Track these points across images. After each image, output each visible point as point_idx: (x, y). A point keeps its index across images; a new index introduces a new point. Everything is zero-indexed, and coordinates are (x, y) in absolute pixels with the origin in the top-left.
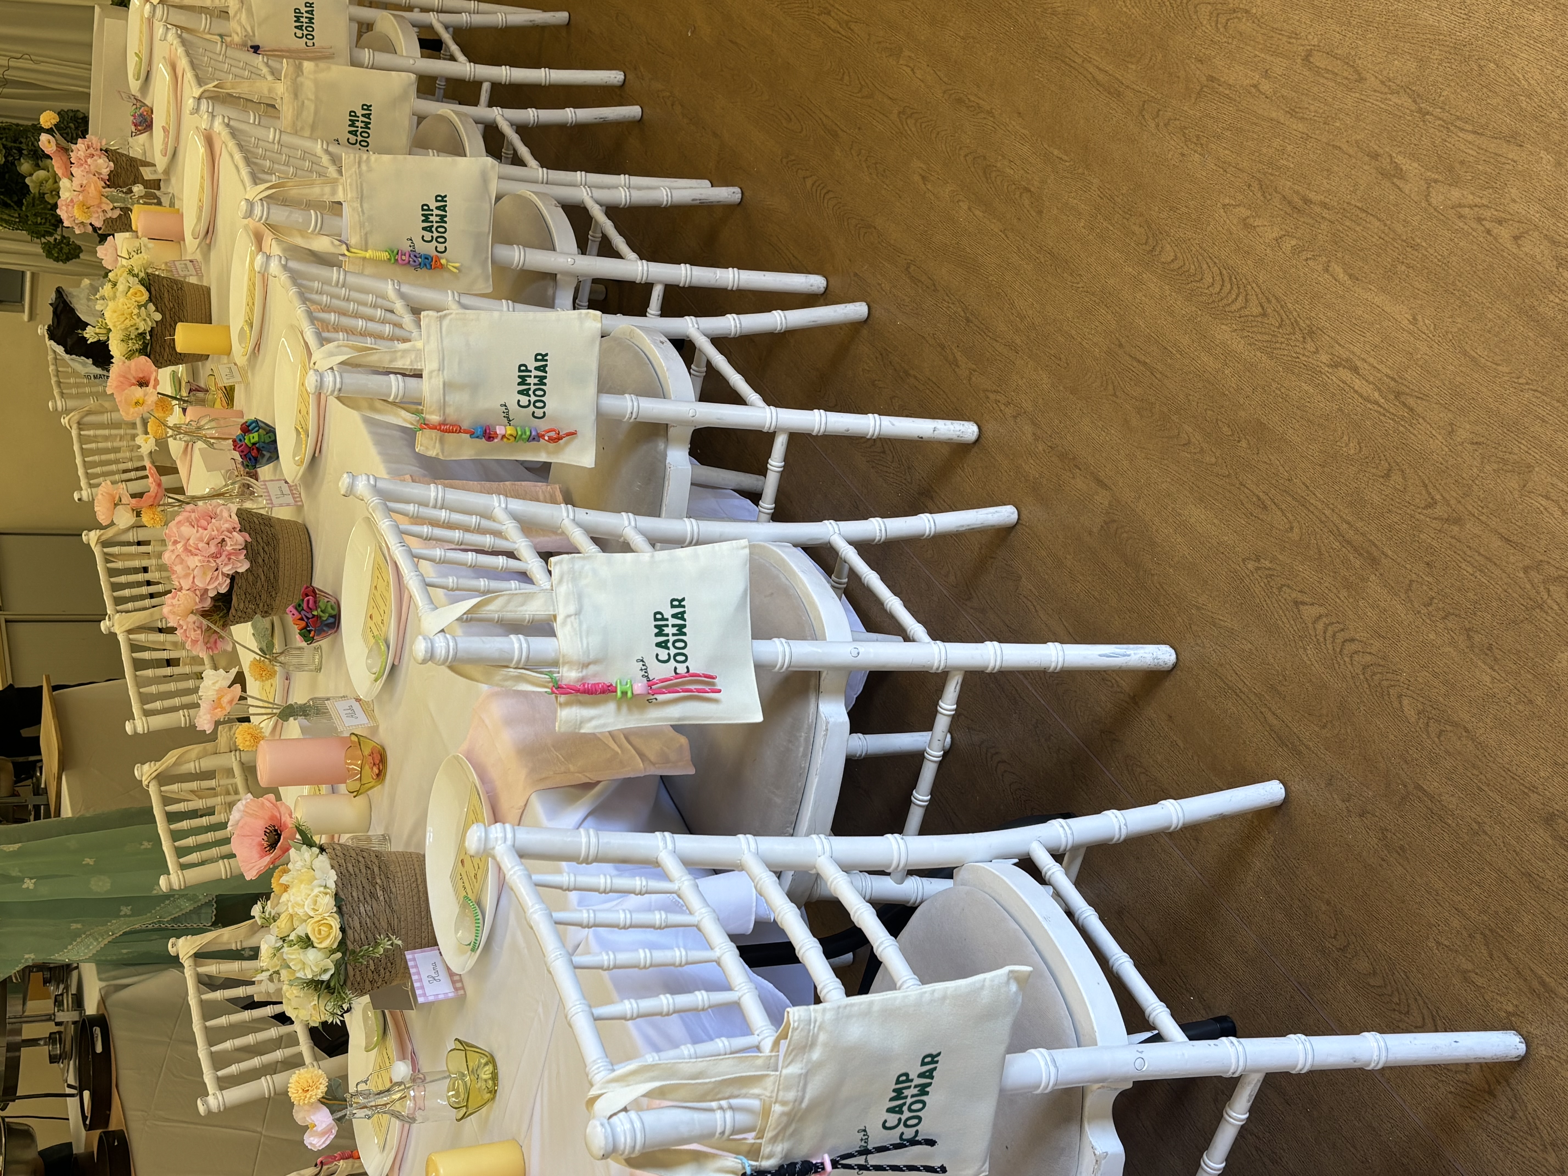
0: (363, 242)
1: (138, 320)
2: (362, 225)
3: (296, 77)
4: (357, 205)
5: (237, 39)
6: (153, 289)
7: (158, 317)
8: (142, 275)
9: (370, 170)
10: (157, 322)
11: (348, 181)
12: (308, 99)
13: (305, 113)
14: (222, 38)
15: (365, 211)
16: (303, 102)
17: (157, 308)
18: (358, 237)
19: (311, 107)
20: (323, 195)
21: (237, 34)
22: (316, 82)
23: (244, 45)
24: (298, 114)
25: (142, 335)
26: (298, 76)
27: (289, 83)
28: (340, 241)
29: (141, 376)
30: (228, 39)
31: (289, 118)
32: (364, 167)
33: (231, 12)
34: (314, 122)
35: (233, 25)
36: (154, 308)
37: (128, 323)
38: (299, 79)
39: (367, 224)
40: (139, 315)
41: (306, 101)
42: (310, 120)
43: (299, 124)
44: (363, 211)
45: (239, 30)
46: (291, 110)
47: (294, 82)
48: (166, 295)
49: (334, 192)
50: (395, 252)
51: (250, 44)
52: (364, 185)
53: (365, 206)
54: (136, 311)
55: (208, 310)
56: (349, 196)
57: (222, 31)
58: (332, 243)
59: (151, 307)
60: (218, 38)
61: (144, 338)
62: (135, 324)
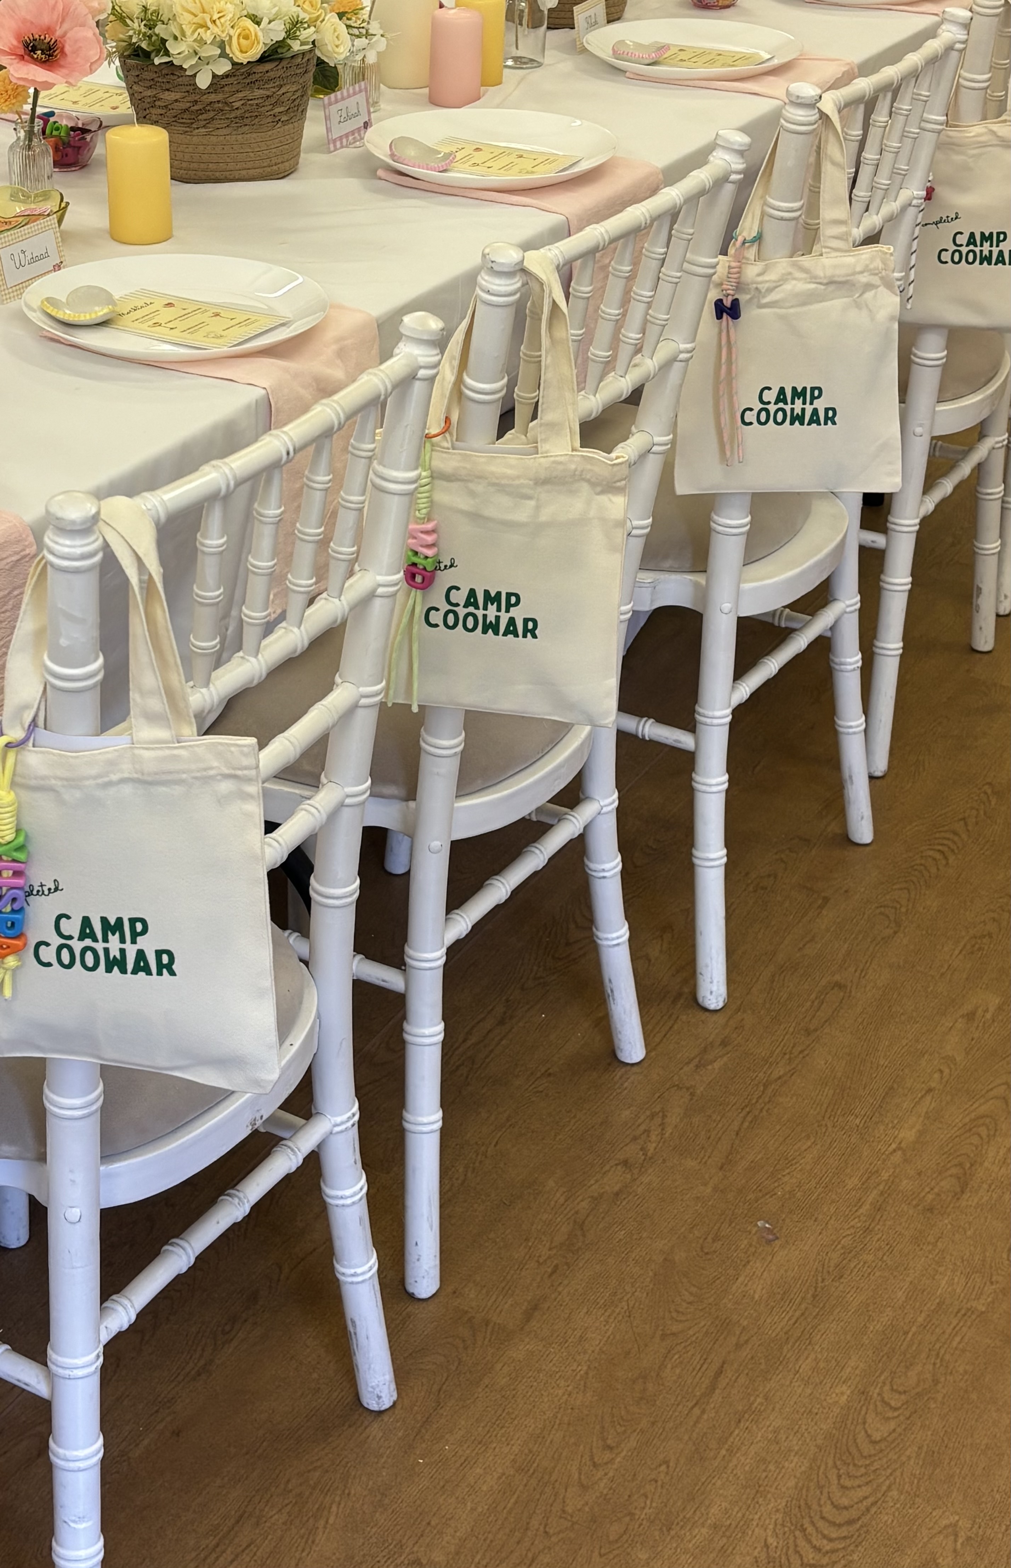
0: (33, 782)
1: (190, 40)
2: (73, 782)
3: (588, 481)
4: (126, 770)
5: (751, 272)
6: (268, 66)
7: (203, 81)
8: (296, 46)
9: (222, 801)
10: (195, 75)
11: (182, 752)
12: (538, 508)
13: (505, 500)
14: (753, 241)
15: (112, 791)
16: (530, 498)
17: (226, 76)
18: (44, 771)
19: (523, 514)
20: (142, 694)
21: (759, 275)
22: (581, 522)
23: (740, 286)
24: (500, 486)
25: (161, 46)
26: (593, 484)
27: (573, 467)
28: (34, 722)
29: (67, 49)
30: (751, 253)
31: (493, 468)
32: (226, 787)
33: (806, 261)
34: (488, 519)
35: (782, 265)
36: (220, 72)
37: (185, 19)
38: (585, 487)
39: (78, 794)
40: (201, 42)
41: (532, 503)
42: (490, 512)
43: (479, 488)
44: (110, 784)
45: (772, 276)
46: (509, 472)
47: (578, 477)
48: (258, 93)
49: (152, 718)
50: (21, 856)
51: (743, 298)
52: (178, 790)
53: (127, 790)
54: (208, 37)
55: (236, 174)
56: (147, 754)
57: (768, 237)
58: (26, 707)
59: (223, 68)
60: (754, 234)
61: (158, 52)
62: (183, 34)
